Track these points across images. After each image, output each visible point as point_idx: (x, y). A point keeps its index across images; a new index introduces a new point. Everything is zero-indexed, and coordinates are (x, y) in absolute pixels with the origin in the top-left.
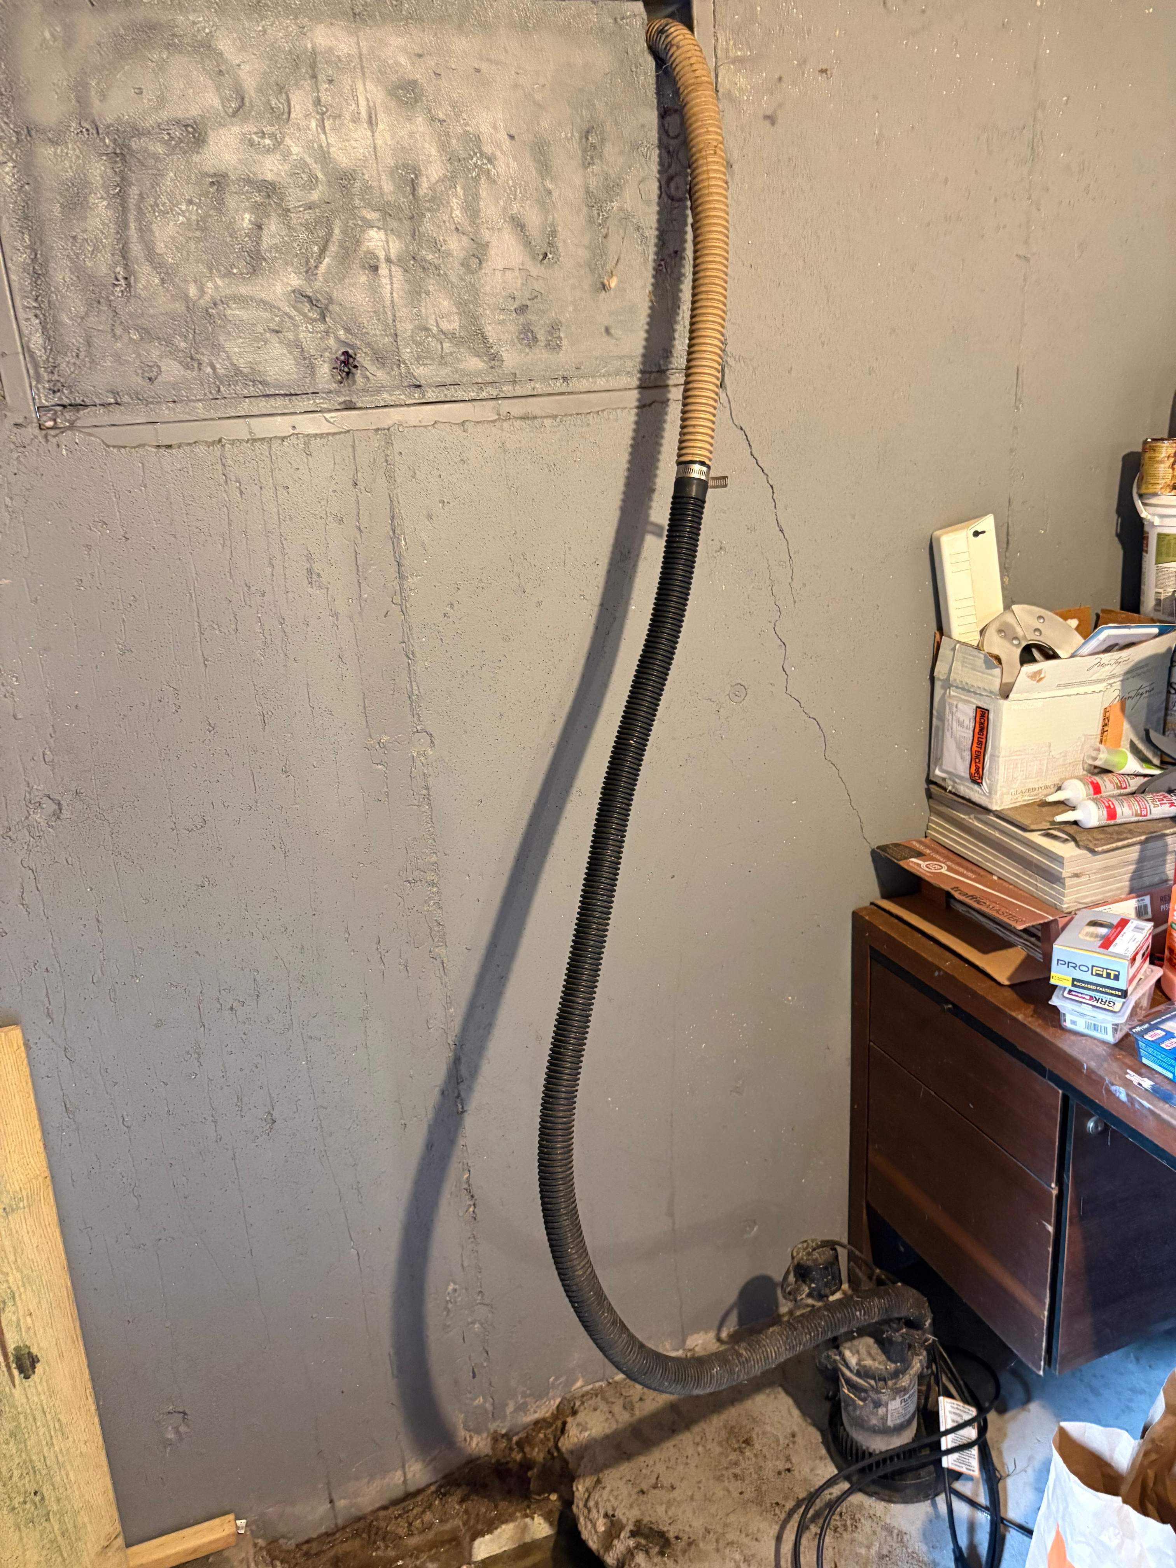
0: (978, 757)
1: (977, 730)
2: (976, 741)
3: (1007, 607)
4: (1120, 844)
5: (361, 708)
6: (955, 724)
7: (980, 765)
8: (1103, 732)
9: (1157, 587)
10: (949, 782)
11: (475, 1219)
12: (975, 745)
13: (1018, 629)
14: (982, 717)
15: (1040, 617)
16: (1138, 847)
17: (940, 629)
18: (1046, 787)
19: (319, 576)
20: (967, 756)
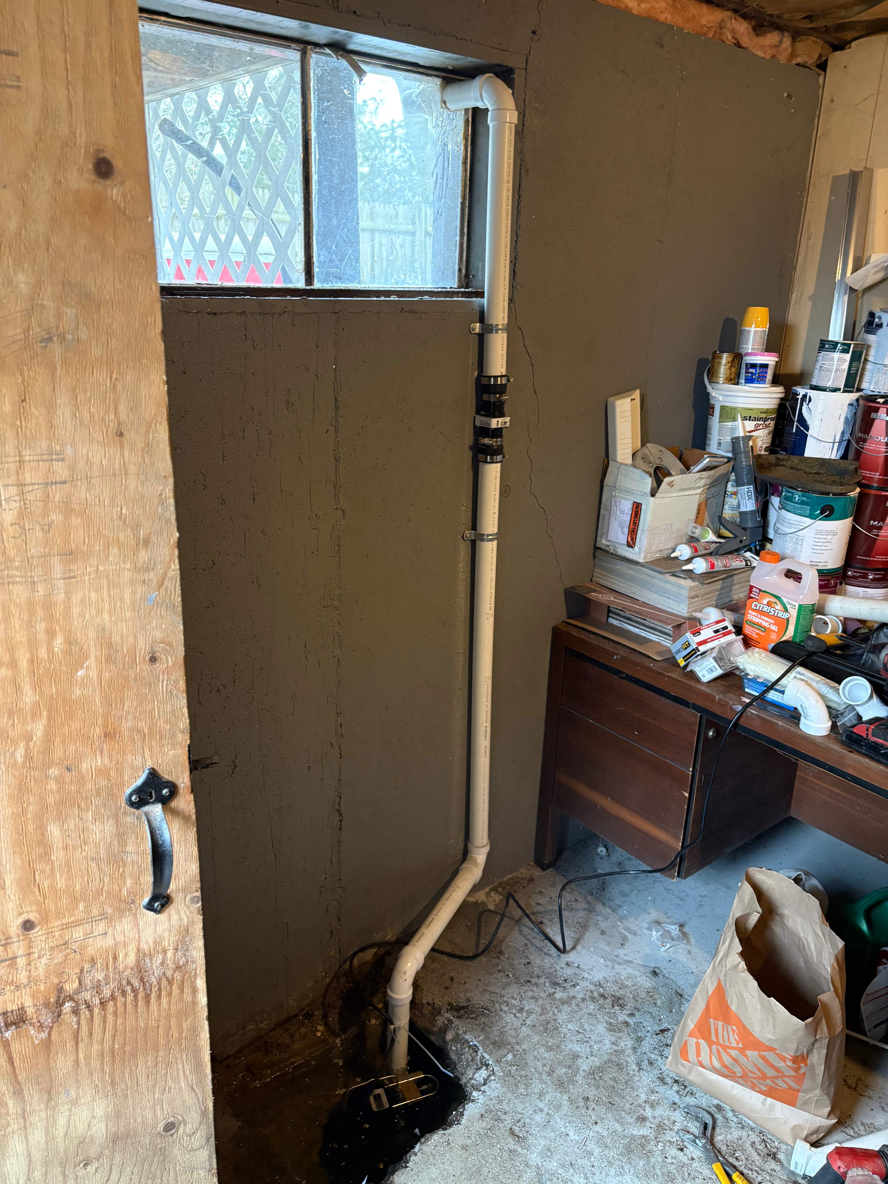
0: (633, 531)
1: (633, 516)
2: (632, 522)
3: (643, 444)
4: (715, 579)
5: (308, 492)
6: (618, 512)
7: (634, 536)
8: (697, 517)
9: (719, 436)
10: (611, 548)
11: (340, 829)
12: (632, 524)
13: (651, 458)
14: (637, 508)
15: (660, 451)
16: (721, 582)
17: (607, 455)
18: (668, 549)
19: (293, 405)
20: (626, 530)
